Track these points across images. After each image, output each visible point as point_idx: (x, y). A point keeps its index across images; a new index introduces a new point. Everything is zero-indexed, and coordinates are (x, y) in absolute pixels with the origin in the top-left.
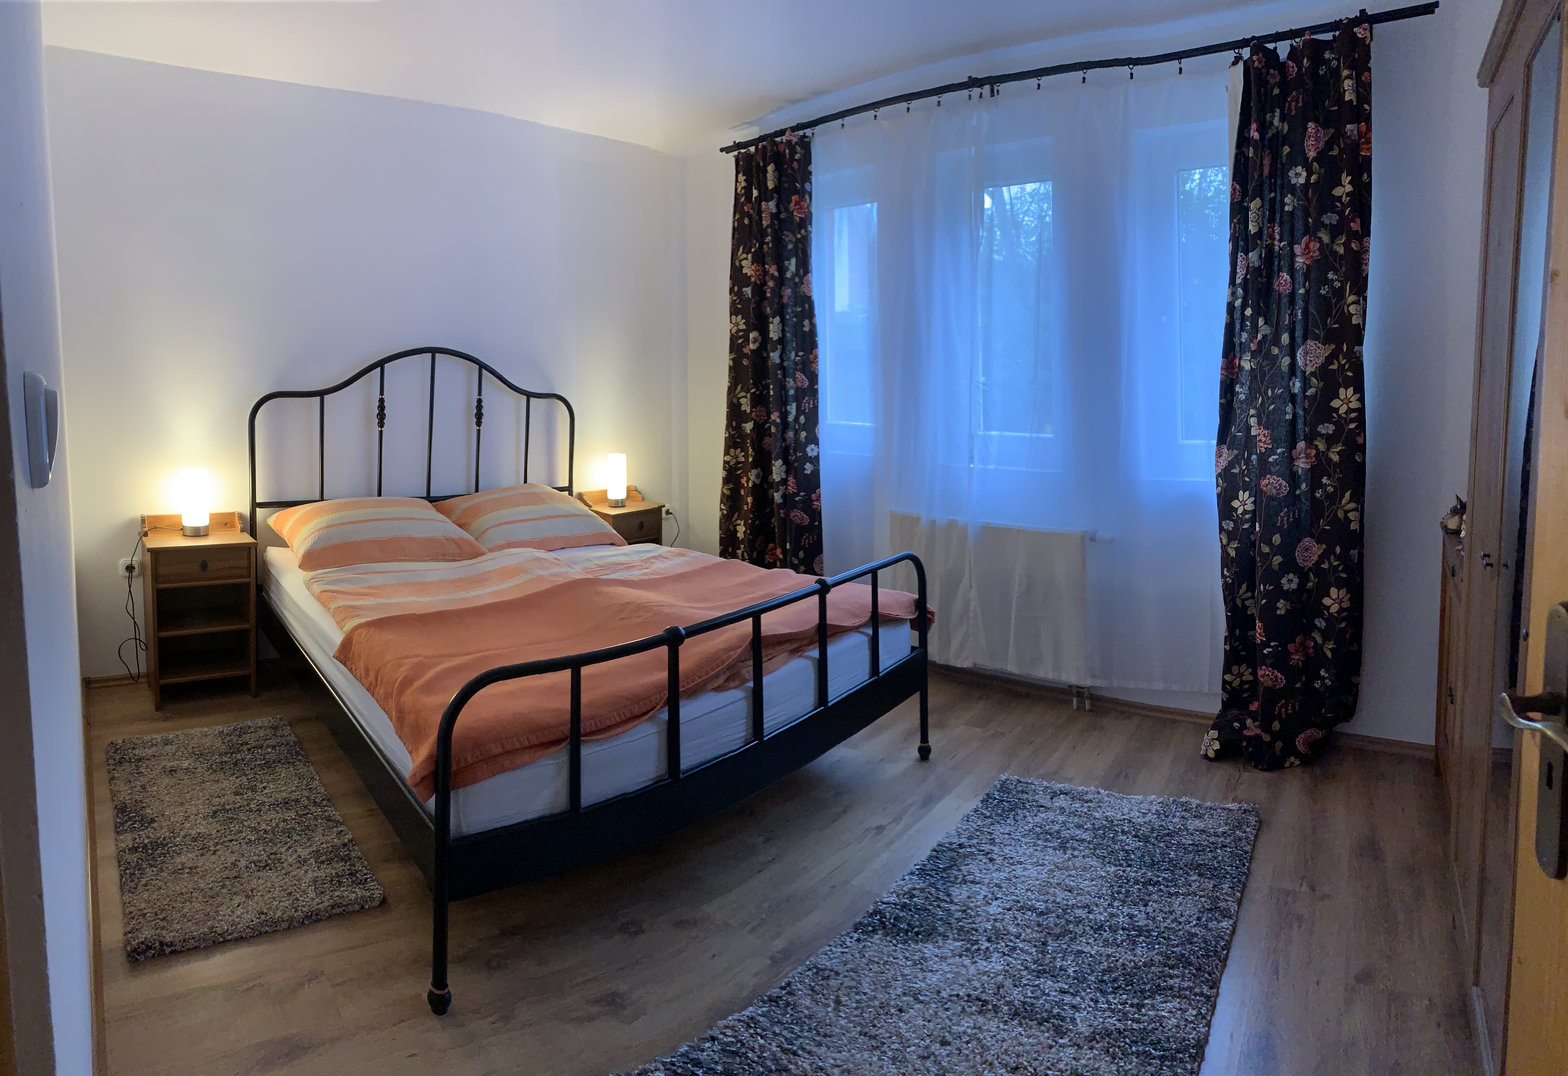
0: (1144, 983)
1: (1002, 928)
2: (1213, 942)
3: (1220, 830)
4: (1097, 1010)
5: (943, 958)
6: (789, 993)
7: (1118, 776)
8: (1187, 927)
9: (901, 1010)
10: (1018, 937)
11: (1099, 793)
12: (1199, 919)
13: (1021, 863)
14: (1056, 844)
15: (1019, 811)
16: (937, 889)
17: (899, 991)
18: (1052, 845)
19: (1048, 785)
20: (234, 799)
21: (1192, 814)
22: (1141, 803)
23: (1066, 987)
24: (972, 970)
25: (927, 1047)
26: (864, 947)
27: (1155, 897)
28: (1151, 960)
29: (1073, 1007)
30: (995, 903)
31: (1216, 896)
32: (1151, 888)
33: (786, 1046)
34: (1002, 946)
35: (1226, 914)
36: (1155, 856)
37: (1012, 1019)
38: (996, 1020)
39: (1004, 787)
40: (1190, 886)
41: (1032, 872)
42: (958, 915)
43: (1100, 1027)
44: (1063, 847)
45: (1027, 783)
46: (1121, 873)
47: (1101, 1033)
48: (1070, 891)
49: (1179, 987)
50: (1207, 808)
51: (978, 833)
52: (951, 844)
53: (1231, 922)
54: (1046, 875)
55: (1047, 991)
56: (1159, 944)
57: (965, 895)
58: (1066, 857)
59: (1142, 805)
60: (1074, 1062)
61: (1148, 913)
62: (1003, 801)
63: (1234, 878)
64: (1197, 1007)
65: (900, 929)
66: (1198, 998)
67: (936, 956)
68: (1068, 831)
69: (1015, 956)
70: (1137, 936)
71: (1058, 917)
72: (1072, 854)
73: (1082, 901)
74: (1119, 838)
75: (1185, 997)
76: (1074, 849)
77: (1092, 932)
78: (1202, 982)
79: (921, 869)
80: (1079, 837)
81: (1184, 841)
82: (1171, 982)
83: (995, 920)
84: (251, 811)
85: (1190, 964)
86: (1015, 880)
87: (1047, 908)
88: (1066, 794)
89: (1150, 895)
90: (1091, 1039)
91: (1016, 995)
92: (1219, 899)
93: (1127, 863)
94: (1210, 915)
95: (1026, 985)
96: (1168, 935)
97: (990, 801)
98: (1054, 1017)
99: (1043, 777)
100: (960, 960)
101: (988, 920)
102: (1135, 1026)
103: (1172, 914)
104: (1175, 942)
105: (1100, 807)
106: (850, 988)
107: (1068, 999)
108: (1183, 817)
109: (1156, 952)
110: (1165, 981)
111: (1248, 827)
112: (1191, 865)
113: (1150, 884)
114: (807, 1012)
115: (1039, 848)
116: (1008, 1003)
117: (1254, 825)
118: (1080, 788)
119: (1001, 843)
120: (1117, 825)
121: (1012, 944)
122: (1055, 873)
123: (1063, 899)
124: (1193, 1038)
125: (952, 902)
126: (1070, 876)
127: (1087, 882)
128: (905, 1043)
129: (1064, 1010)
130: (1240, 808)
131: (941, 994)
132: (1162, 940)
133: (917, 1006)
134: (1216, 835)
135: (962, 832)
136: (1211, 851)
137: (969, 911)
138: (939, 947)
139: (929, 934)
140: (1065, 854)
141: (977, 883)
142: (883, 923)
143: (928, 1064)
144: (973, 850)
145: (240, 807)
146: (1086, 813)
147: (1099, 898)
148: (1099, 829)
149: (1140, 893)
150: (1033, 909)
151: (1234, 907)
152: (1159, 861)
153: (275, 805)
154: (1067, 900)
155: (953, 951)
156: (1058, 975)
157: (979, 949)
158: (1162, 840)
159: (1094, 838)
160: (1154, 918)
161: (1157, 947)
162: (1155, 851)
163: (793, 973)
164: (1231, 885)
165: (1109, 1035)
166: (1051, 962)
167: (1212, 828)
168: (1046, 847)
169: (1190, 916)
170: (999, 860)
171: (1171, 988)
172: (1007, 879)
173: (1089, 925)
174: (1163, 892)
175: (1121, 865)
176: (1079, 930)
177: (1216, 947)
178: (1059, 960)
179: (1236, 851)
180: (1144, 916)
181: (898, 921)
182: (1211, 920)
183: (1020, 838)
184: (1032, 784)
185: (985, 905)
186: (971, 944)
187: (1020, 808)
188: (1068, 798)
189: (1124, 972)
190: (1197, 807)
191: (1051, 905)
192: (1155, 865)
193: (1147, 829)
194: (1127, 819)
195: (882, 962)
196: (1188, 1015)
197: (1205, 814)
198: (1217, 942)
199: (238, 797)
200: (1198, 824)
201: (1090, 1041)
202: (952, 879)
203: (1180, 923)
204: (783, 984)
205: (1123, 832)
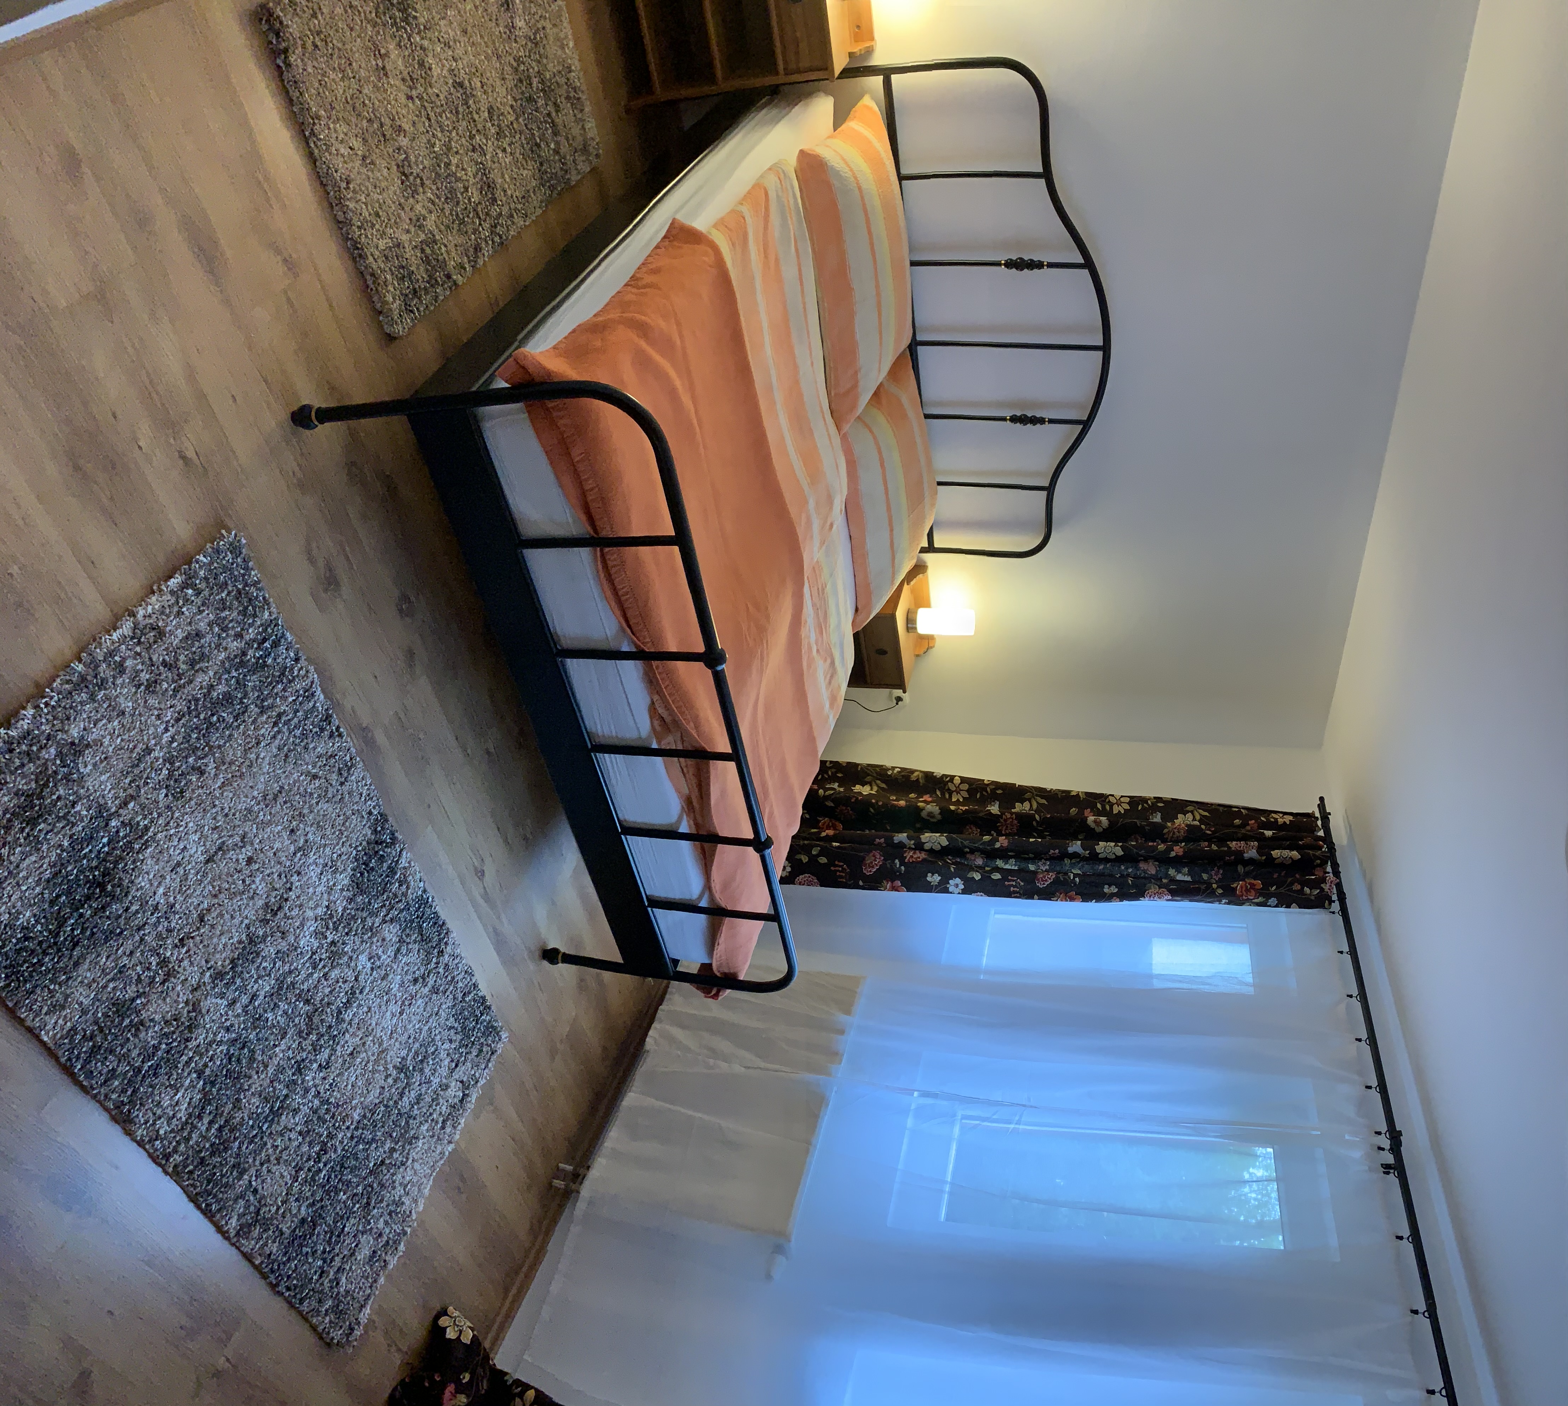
0: (220, 1089)
1: (341, 962)
2: (221, 1196)
3: (344, 1280)
4: (219, 1027)
5: (330, 890)
6: (332, 733)
7: (463, 1179)
8: (253, 1171)
9: (292, 831)
10: (325, 975)
11: (450, 1142)
12: (255, 1191)
13: (401, 1013)
14: (408, 1062)
15: (459, 1037)
16: (401, 911)
17: (310, 836)
18: (409, 1058)
19: (479, 1085)
20: (482, 109)
21: (380, 1250)
22: (419, 1190)
23: (256, 1004)
24: (310, 914)
25: (252, 844)
26: (363, 817)
27: (305, 1148)
28: (240, 1109)
29: (234, 1002)
30: (369, 965)
31: (269, 1229)
32: (317, 1148)
33: (284, 719)
34: (322, 954)
35: (244, 1231)
36: (351, 1172)
37: (248, 935)
38: (254, 918)
39: (491, 1030)
40: (297, 1200)
41: (388, 1022)
42: (369, 922)
43: (202, 1021)
44: (401, 1068)
45: (489, 1060)
46: (348, 1124)
47: (196, 1020)
48: (352, 1054)
49: (196, 1127)
50: (378, 1275)
51: (449, 978)
52: (446, 943)
53: (232, 1233)
54: (378, 1035)
55: (260, 982)
56: (252, 1126)
57: (388, 937)
58: (390, 1066)
59: (416, 1189)
60: (183, 977)
61: (291, 1131)
62: (477, 1023)
63: (279, 1266)
64: (165, 1138)
65: (370, 858)
66: (174, 1144)
67: (334, 885)
68: (418, 1083)
69: (308, 965)
70: (272, 1107)
71: (330, 1027)
72: (390, 1075)
73: (336, 1063)
74: (388, 1141)
75: (182, 1129)
76: (395, 1081)
77: (298, 1058)
78: (187, 1159)
79: (428, 902)
80: (407, 1093)
81: (352, 1221)
82: (206, 1120)
83: (351, 958)
84: (472, 137)
85: (213, 1154)
86: (385, 998)
87: (343, 1020)
88: (461, 1101)
89: (310, 1143)
90: (195, 1007)
91: (269, 949)
92: (265, 1230)
93: (357, 1137)
94: (252, 1208)
95: (275, 964)
96: (256, 1143)
97: (482, 1008)
98: (233, 978)
99: (490, 1084)
100: (323, 905)
101: (354, 951)
102: (185, 1058)
103: (277, 1159)
104: (244, 1147)
105: (432, 1137)
106: (326, 791)
107: (245, 999)
108: (380, 1235)
109: (246, 1118)
110: (210, 1113)
111: (331, 1322)
112: (320, 1214)
113: (321, 1150)
114: (311, 746)
115: (411, 1041)
116: (265, 936)
117: (328, 1333)
118: (462, 1121)
119: (431, 999)
120: (403, 1147)
121: (320, 967)
122: (377, 1046)
123: (347, 1042)
124: (137, 1116)
125: (384, 921)
126: (368, 1062)
127: (353, 1079)
128: (263, 825)
129: (236, 990)
130: (359, 1323)
131: (296, 875)
132: (255, 1132)
133: (292, 848)
134: (340, 1270)
135: (456, 961)
136: (324, 1252)
137: (370, 934)
138: (342, 890)
139: (358, 886)
140: (394, 1067)
141: (395, 955)
142: (381, 843)
143: (237, 839)
144: (433, 965)
145: (475, 121)
146: (431, 1114)
147: (331, 1085)
148: (407, 1123)
149: (317, 1134)
150: (348, 1004)
151: (248, 1245)
152: (342, 1175)
153: (483, 171)
154: (343, 1046)
155: (335, 903)
156: (272, 1000)
157: (328, 928)
158: (365, 1192)
159: (399, 1110)
160: (282, 1135)
161: (251, 1123)
162: (356, 1176)
163: (349, 742)
164: (272, 1257)
165: (190, 1027)
166: (287, 999)
167: (351, 1268)
168: (410, 1050)
169: (263, 1182)
170: (413, 989)
171: (200, 1117)
172: (390, 989)
173: (307, 1058)
174: (306, 1161)
175: (357, 1129)
176: (307, 1044)
177: (215, 1196)
178: (286, 1007)
179: (310, 1287)
180: (290, 1126)
181: (379, 859)
182: (247, 1207)
183: (429, 1024)
184: (487, 1066)
185: (370, 954)
186: (335, 922)
187: (462, 1040)
188: (456, 1100)
189: (243, 1074)
190: (385, 1261)
191: (345, 1026)
192: (341, 1168)
193: (387, 1181)
194: (407, 1162)
195: (343, 829)
196: (163, 1123)
197: (372, 1269)
198: (218, 1201)
199: (486, 114)
200: (364, 1253)
201: (194, 1005)
202: (408, 931)
203: (262, 1164)
204: (341, 730)
205: (392, 1150)
